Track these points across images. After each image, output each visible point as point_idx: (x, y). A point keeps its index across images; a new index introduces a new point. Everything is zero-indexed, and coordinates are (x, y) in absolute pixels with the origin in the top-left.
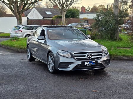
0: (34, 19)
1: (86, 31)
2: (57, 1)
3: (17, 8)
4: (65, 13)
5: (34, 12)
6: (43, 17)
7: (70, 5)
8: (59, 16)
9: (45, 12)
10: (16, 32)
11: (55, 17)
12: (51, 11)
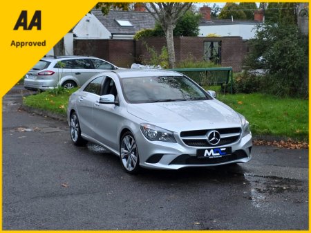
0: (89, 37)
1: (229, 71)
4: (173, 27)
5: (88, 21)
6: (112, 34)
8: (150, 31)
9: (115, 20)
10: (39, 74)
11: (140, 33)
12: (129, 18)
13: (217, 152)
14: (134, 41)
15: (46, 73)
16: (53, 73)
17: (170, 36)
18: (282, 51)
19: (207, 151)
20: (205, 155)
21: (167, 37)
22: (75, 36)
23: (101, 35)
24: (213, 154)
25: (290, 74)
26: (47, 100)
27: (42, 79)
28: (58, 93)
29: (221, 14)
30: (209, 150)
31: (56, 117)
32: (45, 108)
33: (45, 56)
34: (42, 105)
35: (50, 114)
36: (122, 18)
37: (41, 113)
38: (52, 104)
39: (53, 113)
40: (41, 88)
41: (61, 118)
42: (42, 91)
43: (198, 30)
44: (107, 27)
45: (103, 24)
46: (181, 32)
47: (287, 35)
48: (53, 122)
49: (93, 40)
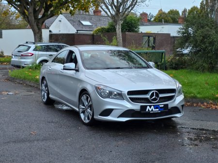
0: (61, 32)
3: (34, 14)
4: (122, 22)
5: (60, 21)
6: (77, 31)
7: (130, 9)
8: (105, 28)
9: (79, 21)
10: (22, 55)
11: (98, 30)
12: (90, 20)
13: (157, 108)
14: (93, 35)
15: (27, 54)
16: (33, 54)
17: (119, 29)
18: (203, 37)
19: (148, 107)
20: (147, 110)
21: (117, 30)
22: (50, 31)
23: (69, 31)
24: (154, 110)
25: (209, 55)
26: (26, 73)
27: (25, 59)
28: (35, 68)
29: (155, 20)
30: (150, 106)
31: (32, 85)
32: (25, 79)
33: (27, 43)
34: (22, 76)
35: (28, 83)
36: (85, 19)
37: (21, 82)
38: (30, 76)
39: (30, 82)
40: (23, 65)
41: (36, 86)
42: (23, 67)
43: (139, 28)
44: (73, 26)
45: (71, 23)
46: (126, 30)
47: (207, 25)
48: (30, 88)
49: (63, 34)
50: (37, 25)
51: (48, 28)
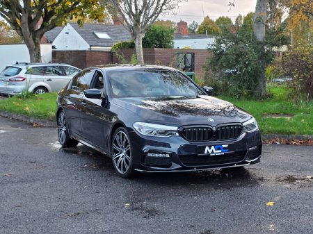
0: (68, 49)
1: (191, 76)
2: (124, 9)
3: (29, 24)
4: (143, 36)
5: (67, 33)
6: (90, 46)
7: (154, 17)
9: (93, 33)
10: (10, 80)
11: (117, 45)
12: (108, 32)
15: (17, 79)
16: (24, 79)
17: (139, 44)
21: (137, 45)
22: (53, 47)
23: (80, 46)
27: (14, 84)
33: (17, 63)
36: (101, 31)
44: (85, 39)
45: (82, 36)
50: (34, 40)
51: (51, 43)
